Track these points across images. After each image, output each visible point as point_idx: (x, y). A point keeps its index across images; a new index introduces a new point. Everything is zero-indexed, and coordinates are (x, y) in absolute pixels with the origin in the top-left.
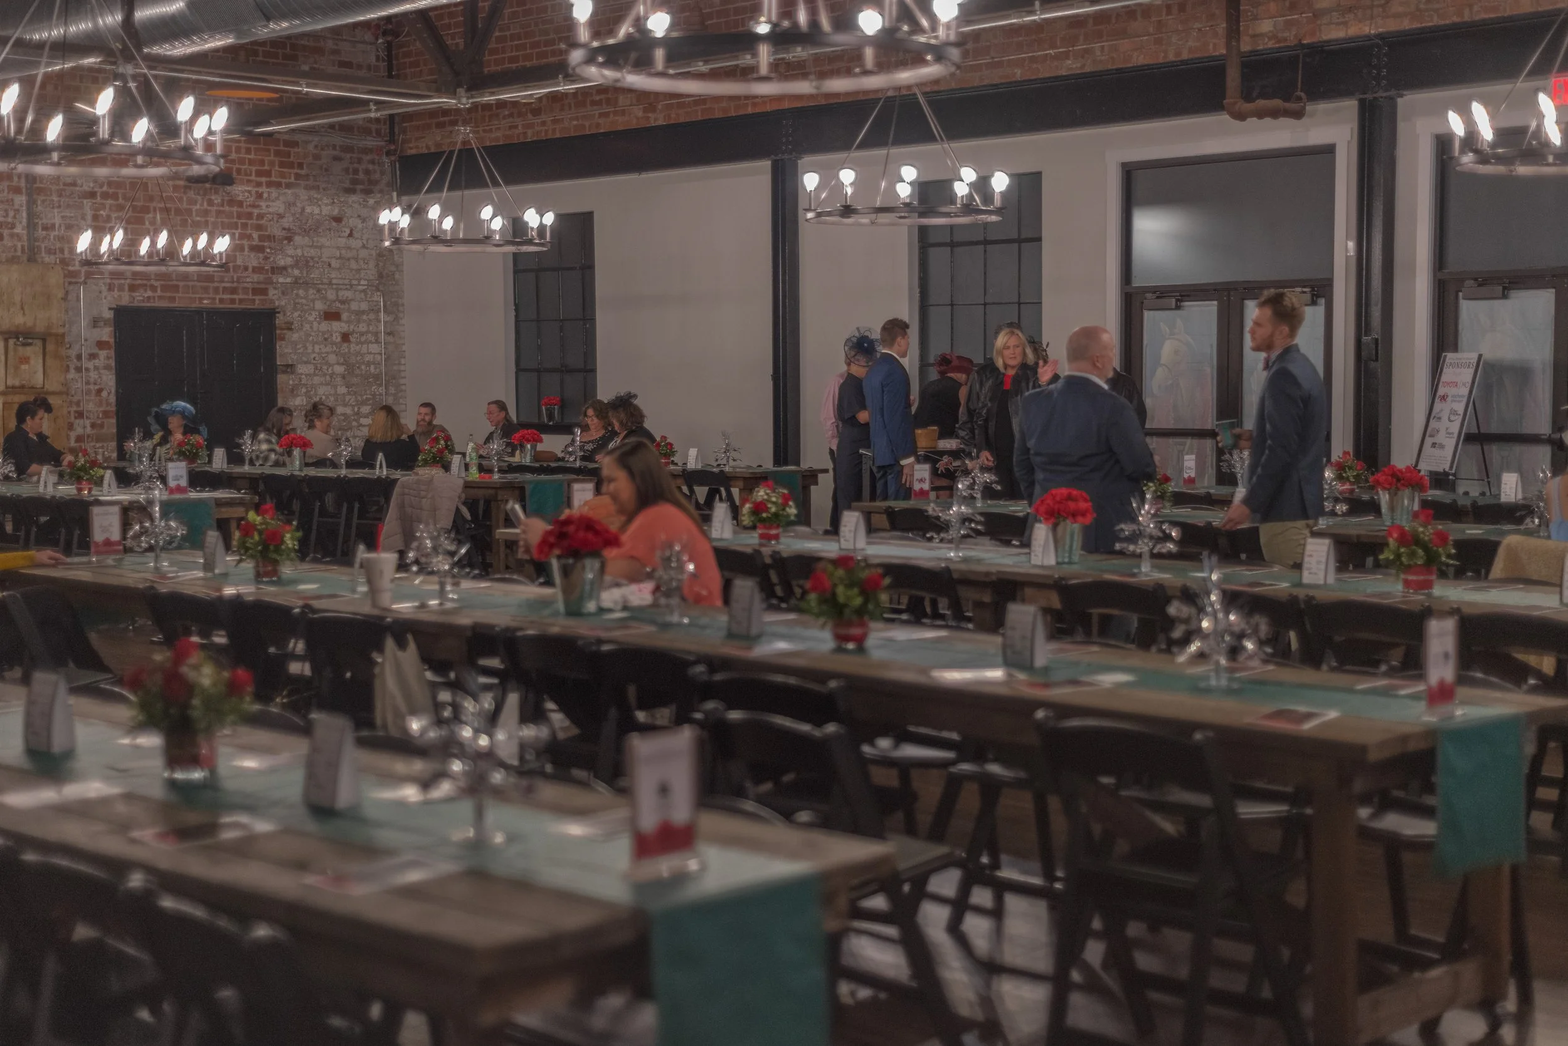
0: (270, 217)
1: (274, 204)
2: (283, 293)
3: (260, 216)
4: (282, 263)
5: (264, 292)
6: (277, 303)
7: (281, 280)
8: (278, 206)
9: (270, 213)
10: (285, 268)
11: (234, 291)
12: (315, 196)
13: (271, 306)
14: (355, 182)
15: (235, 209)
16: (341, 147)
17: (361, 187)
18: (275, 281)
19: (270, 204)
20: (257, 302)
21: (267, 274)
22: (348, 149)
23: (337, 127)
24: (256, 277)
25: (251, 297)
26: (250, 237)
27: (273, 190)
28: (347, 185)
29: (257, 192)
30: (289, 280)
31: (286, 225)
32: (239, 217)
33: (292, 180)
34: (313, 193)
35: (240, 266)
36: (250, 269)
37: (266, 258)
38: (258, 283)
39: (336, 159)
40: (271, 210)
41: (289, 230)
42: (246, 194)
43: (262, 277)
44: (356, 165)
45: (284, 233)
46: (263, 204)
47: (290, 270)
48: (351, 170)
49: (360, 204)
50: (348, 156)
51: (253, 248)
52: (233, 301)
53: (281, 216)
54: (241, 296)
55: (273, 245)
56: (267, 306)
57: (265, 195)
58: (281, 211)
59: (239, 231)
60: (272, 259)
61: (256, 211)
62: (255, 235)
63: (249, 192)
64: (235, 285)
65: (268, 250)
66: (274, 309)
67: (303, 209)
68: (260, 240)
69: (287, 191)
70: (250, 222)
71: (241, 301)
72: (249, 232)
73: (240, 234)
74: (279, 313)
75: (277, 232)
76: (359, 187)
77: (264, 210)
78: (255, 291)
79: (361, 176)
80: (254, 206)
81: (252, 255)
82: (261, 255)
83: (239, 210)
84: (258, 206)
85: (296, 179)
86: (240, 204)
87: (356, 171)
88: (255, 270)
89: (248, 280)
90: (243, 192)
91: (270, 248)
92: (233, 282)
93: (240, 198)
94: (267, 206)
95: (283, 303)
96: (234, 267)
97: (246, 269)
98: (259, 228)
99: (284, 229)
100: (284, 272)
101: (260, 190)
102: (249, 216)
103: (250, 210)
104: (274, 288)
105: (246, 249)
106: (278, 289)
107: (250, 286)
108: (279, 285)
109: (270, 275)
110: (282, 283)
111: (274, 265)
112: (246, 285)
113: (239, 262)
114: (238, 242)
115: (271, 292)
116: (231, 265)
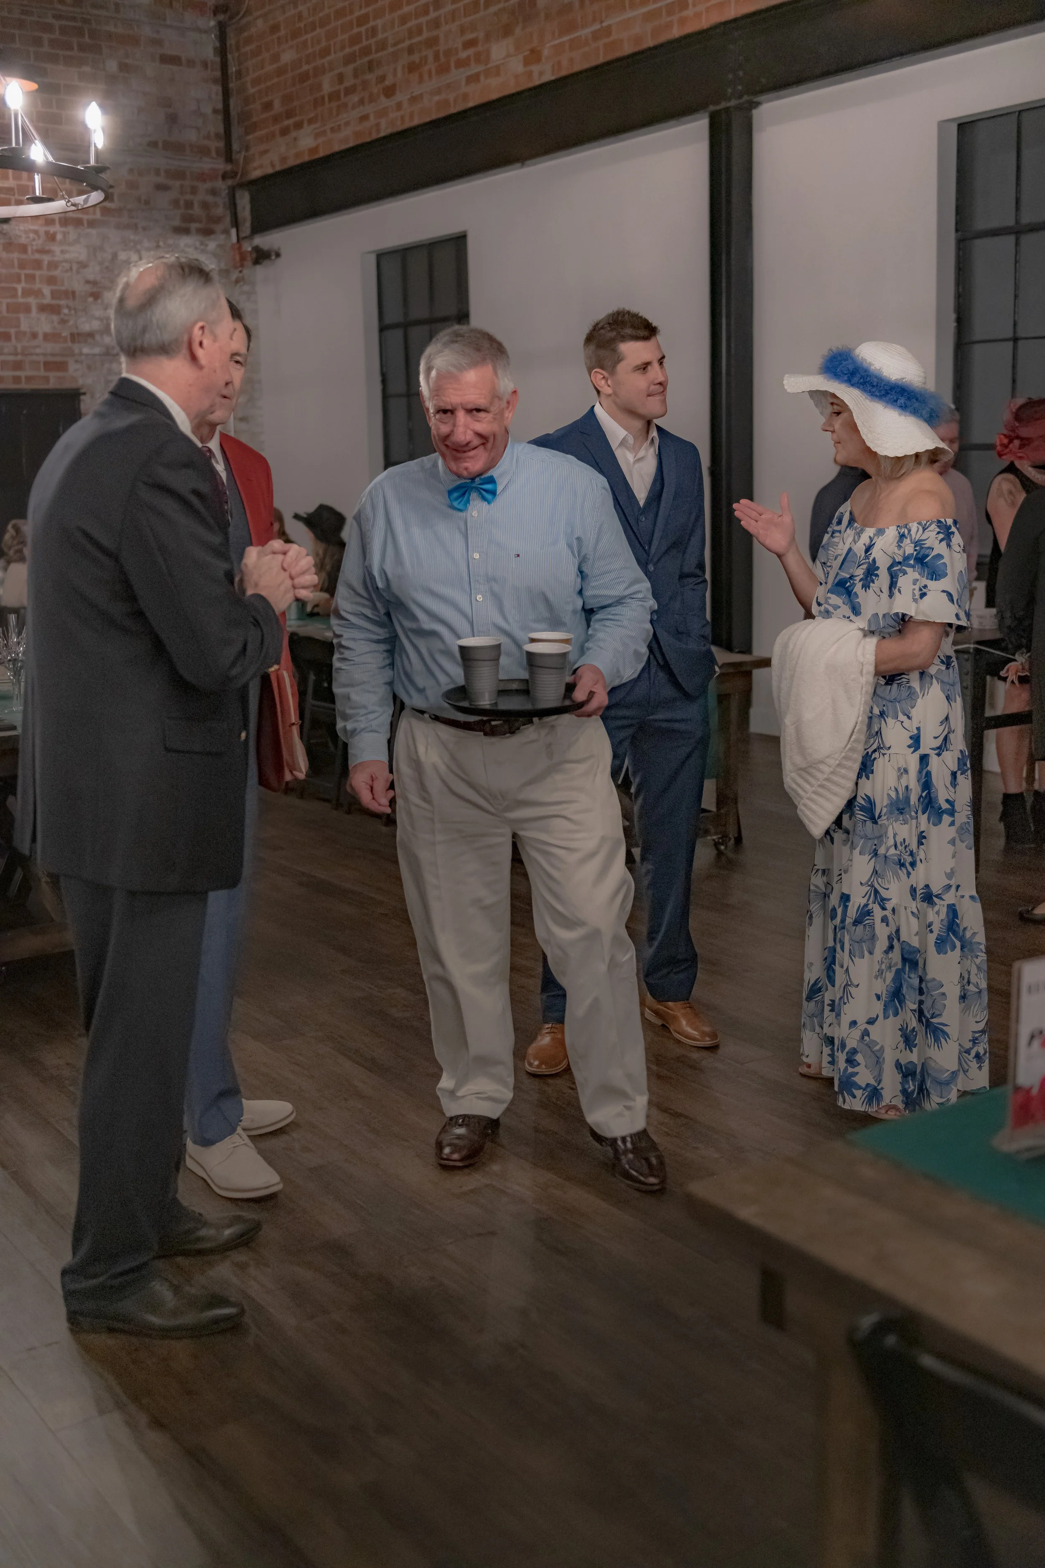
0: (67, 266)
1: (72, 248)
2: (89, 368)
3: (53, 265)
4: (86, 327)
5: (61, 366)
6: (81, 382)
7: (86, 350)
8: (78, 252)
9: (66, 261)
10: (91, 335)
11: (18, 366)
12: (132, 237)
13: (73, 386)
14: (188, 219)
15: (16, 255)
16: (167, 172)
17: (198, 225)
18: (77, 351)
19: (66, 248)
20: (52, 381)
21: (65, 341)
22: (179, 175)
23: (160, 145)
24: (49, 347)
25: (42, 373)
26: (38, 293)
27: (70, 229)
28: (177, 222)
29: (47, 233)
30: (97, 350)
31: (91, 277)
32: (22, 266)
33: (98, 215)
34: (131, 235)
35: (25, 333)
36: (41, 336)
37: (63, 322)
38: (53, 355)
39: (160, 187)
40: (67, 256)
41: (94, 283)
42: (32, 235)
43: (57, 347)
44: (189, 197)
45: (88, 288)
46: (57, 249)
47: (98, 337)
48: (182, 202)
49: (196, 248)
50: (177, 183)
51: (43, 308)
52: (17, 379)
53: (83, 265)
54: (29, 373)
55: (71, 303)
56: (67, 385)
57: (59, 237)
58: (83, 257)
59: (23, 284)
60: (71, 323)
61: (46, 258)
62: (47, 291)
63: (36, 232)
64: (19, 358)
65: (66, 311)
66: (78, 389)
67: (115, 256)
68: (53, 298)
69: (90, 230)
70: (38, 273)
71: (29, 379)
72: (37, 286)
73: (23, 289)
74: (84, 394)
75: (78, 286)
76: (194, 226)
77: (58, 257)
78: (48, 366)
79: (197, 210)
80: (42, 251)
81: (43, 317)
82: (55, 318)
83: (24, 256)
84: (48, 252)
85: (102, 215)
86: (23, 248)
87: (189, 205)
88: (46, 337)
89: (38, 351)
90: (26, 232)
91: (68, 307)
92: (16, 354)
93: (23, 240)
94: (62, 252)
95: (89, 381)
96: (17, 333)
97: (34, 336)
98: (51, 280)
99: (88, 282)
100: (90, 340)
101: (52, 230)
102: (38, 264)
103: (37, 256)
104: (76, 361)
105: (34, 310)
106: (82, 362)
107: (41, 359)
108: (83, 358)
109: (69, 344)
110: (87, 355)
111: (75, 331)
112: (35, 358)
113: (24, 326)
114: (21, 300)
115: (72, 367)
116: (13, 331)
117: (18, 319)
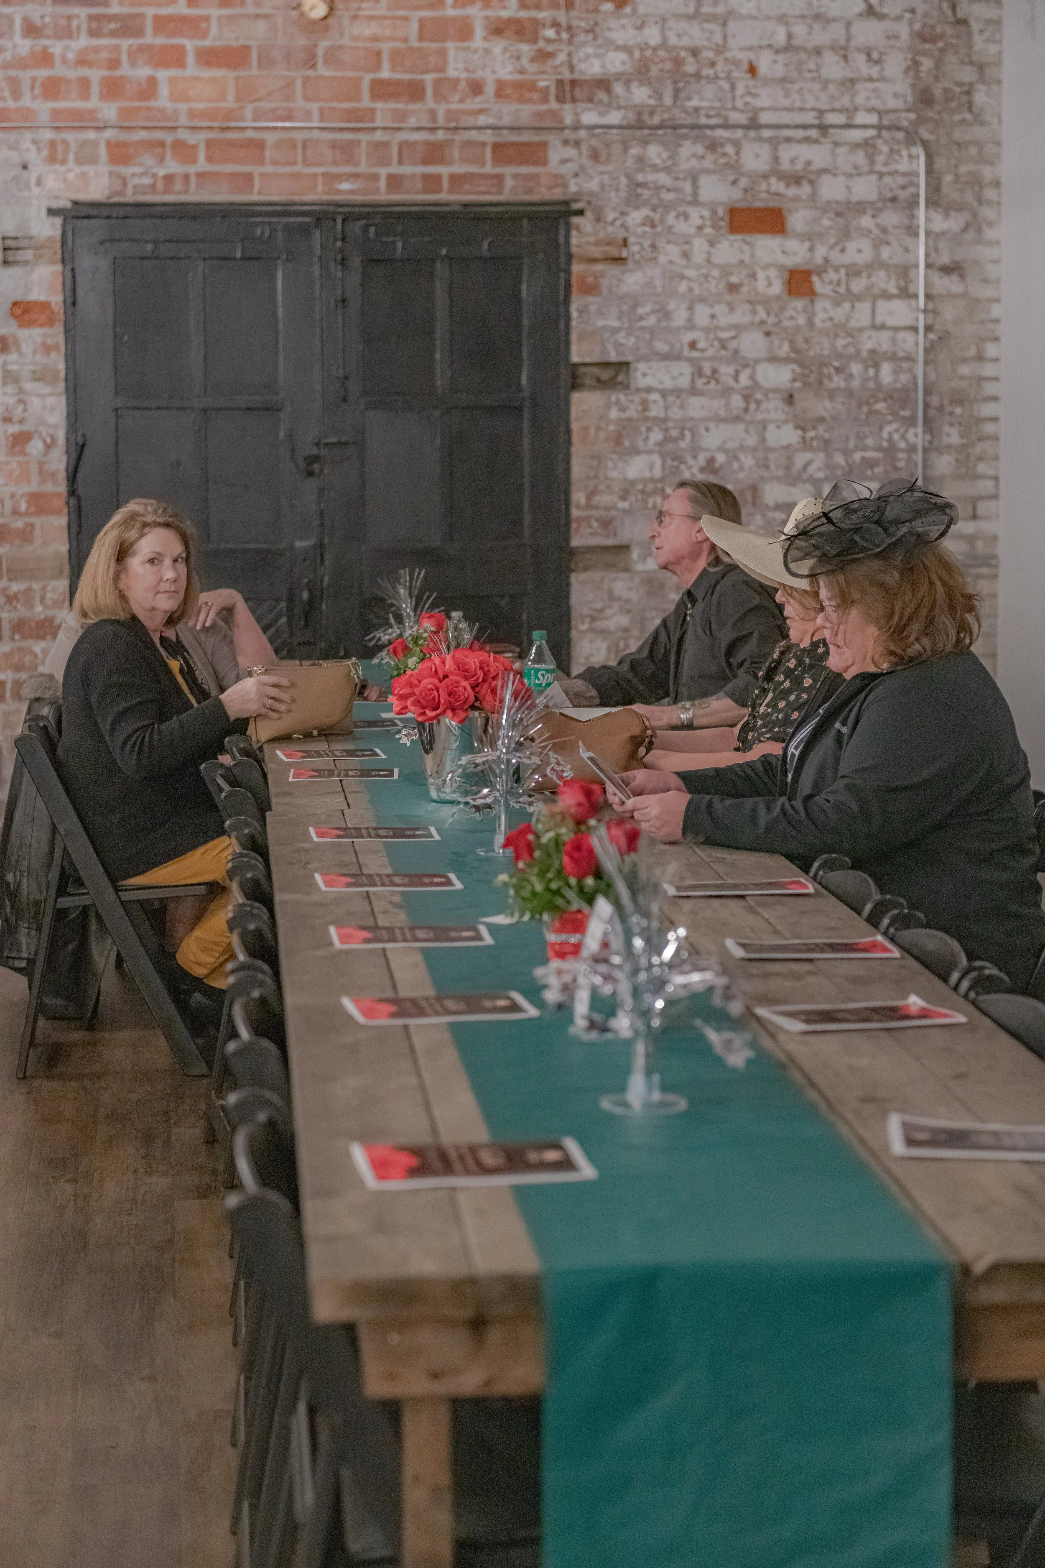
2: (595, 156)
4: (593, 68)
5: (532, 153)
6: (574, 187)
7: (589, 118)
10: (604, 84)
11: (436, 153)
13: (557, 194)
18: (568, 120)
20: (509, 183)
21: (545, 98)
24: (508, 112)
25: (489, 168)
30: (615, 117)
35: (455, 83)
36: (490, 89)
37: (543, 56)
38: (515, 128)
43: (525, 112)
47: (618, 89)
51: (498, 29)
52: (432, 182)
54: (459, 169)
55: (565, 16)
56: (544, 193)
60: (562, 57)
64: (441, 135)
65: (550, 33)
66: (565, 203)
68: (525, 5)
71: (458, 181)
74: (581, 213)
78: (503, 152)
81: (498, 47)
82: (525, 49)
88: (502, 90)
89: (482, 120)
91: (555, 24)
92: (434, 128)
95: (594, 185)
96: (438, 83)
97: (476, 88)
100: (602, 96)
104: (566, 142)
105: (479, 31)
106: (577, 143)
107: (488, 137)
108: (582, 133)
109: (554, 105)
110: (592, 128)
111: (567, 75)
112: (474, 135)
113: (455, 69)
114: (451, 12)
115: (557, 153)
116: (429, 78)
117: (443, 54)
